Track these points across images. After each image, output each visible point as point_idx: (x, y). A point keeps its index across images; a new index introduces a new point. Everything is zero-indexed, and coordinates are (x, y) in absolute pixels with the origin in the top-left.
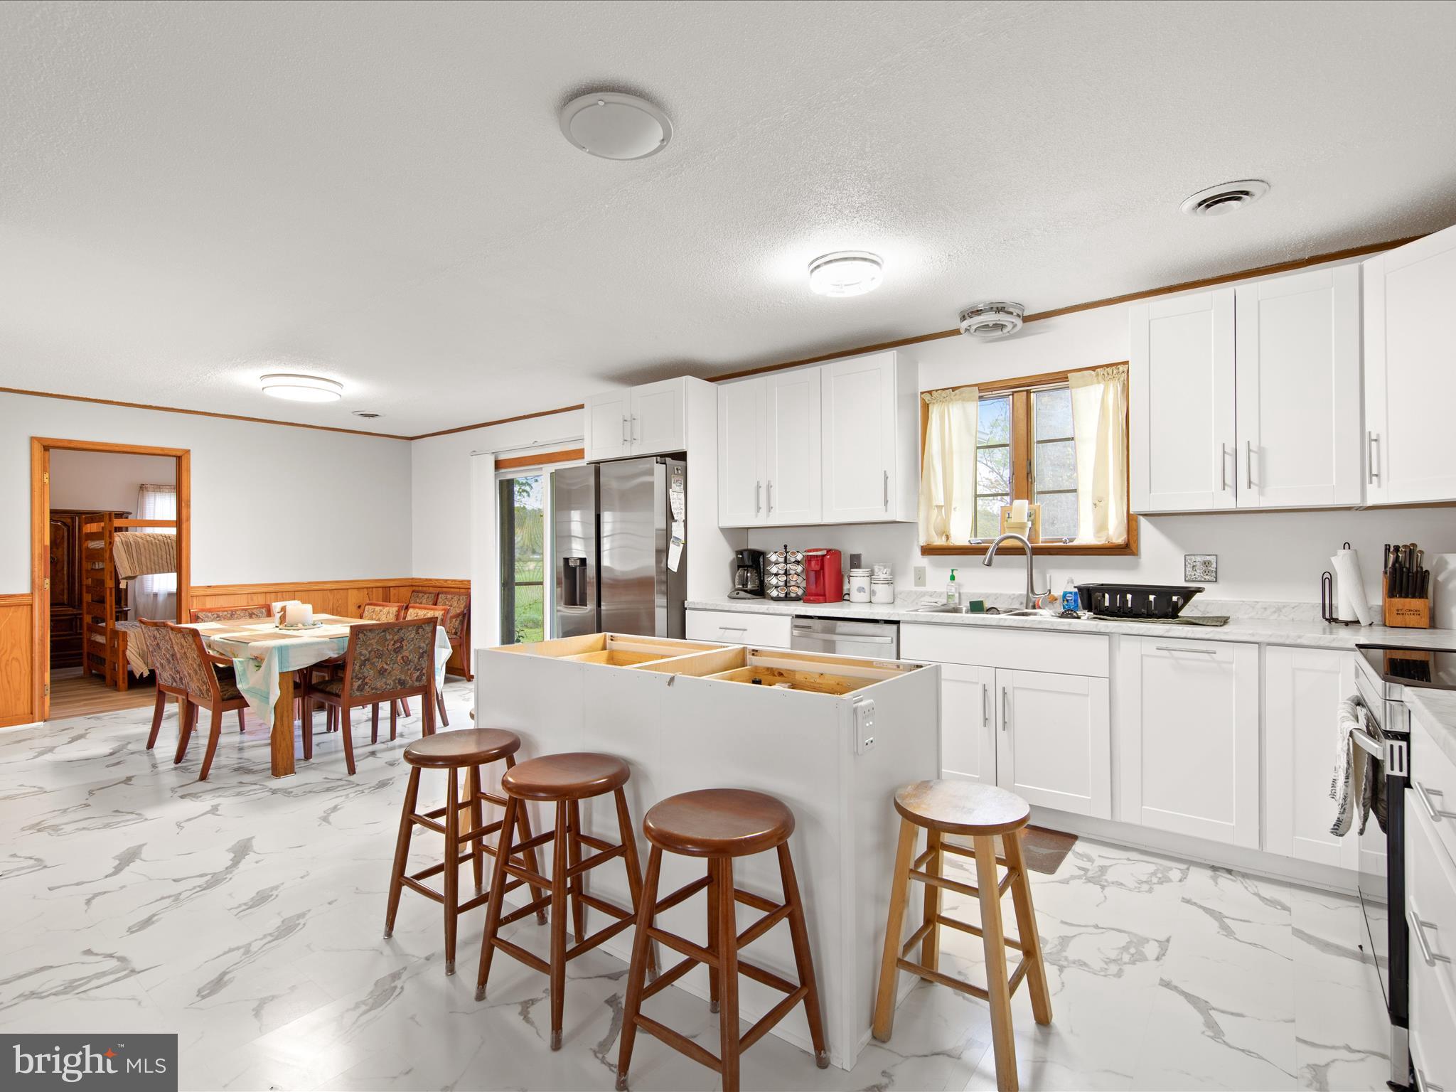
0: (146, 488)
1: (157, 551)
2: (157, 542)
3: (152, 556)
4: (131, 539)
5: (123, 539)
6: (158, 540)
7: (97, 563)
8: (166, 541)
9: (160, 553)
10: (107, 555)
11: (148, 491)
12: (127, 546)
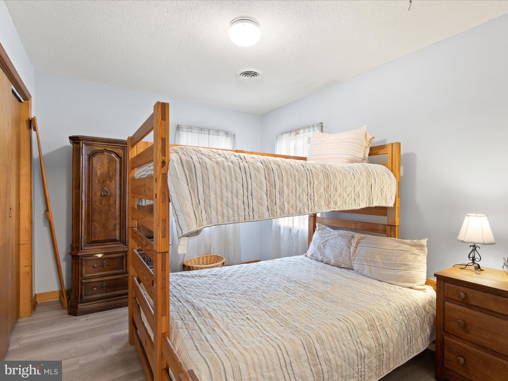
0: (182, 128)
1: (232, 182)
2: (231, 164)
3: (224, 192)
4: (195, 158)
5: (183, 156)
6: (232, 162)
7: (144, 200)
8: (242, 165)
9: (235, 186)
10: (157, 188)
11: (182, 131)
12: (190, 170)
